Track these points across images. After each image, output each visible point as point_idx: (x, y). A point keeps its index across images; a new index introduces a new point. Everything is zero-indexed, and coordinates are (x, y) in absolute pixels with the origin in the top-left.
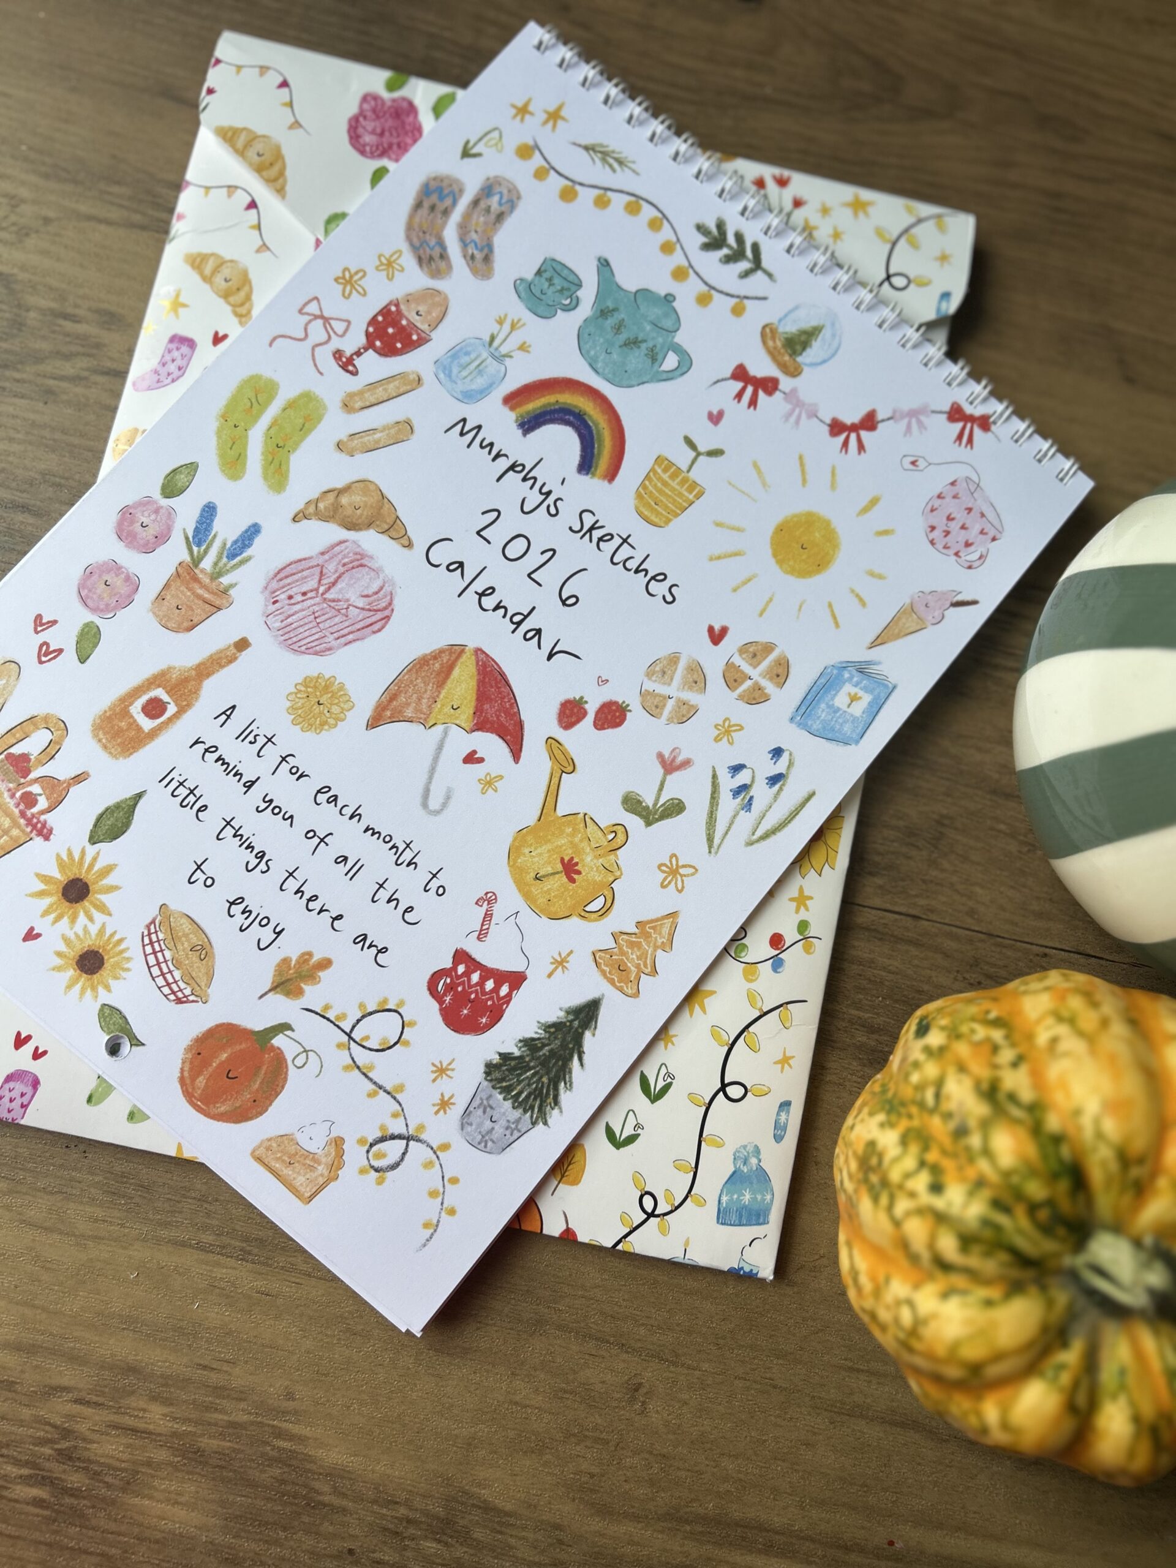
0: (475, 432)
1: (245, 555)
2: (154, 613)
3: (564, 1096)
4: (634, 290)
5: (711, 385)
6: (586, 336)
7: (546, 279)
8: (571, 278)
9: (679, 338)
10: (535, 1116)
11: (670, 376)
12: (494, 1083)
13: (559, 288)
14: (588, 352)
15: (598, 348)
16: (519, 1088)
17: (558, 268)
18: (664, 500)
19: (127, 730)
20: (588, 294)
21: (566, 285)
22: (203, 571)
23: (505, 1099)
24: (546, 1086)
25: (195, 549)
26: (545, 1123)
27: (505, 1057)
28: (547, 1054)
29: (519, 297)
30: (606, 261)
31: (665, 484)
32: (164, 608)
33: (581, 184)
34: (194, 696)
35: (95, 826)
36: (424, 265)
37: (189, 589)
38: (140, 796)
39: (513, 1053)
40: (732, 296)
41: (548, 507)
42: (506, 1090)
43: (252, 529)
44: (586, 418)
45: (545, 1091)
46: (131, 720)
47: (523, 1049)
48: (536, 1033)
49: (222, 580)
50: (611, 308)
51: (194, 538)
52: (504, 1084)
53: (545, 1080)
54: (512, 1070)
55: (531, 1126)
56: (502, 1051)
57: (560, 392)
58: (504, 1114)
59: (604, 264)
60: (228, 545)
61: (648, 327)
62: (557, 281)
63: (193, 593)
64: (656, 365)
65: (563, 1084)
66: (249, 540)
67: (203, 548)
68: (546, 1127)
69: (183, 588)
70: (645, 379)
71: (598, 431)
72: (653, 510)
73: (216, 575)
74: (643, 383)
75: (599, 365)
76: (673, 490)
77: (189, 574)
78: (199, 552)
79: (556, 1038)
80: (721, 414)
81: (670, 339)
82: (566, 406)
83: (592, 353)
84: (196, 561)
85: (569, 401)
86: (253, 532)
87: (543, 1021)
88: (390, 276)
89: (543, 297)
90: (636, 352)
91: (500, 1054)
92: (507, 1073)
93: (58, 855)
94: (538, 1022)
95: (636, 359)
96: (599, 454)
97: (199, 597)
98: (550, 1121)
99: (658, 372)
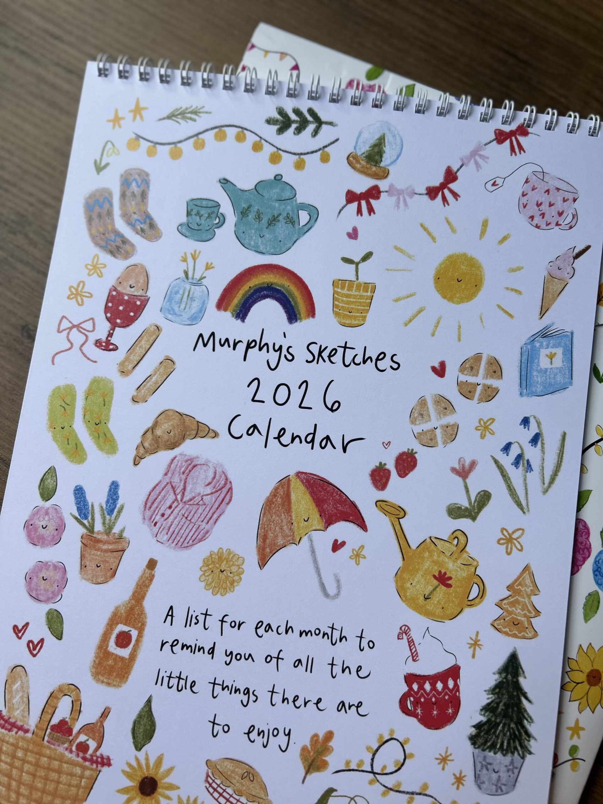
0: (212, 338)
1: (118, 506)
2: (85, 579)
3: (532, 729)
4: (253, 187)
5: (338, 216)
6: (242, 234)
7: (196, 215)
8: (210, 204)
9: (300, 199)
10: (521, 752)
11: (308, 227)
12: (482, 747)
13: (207, 215)
14: (250, 244)
15: (254, 238)
16: (499, 741)
17: (198, 203)
18: (354, 307)
19: (115, 664)
20: (227, 208)
21: (209, 211)
22: (99, 533)
23: (495, 753)
24: (515, 729)
25: (85, 522)
26: (530, 753)
27: (478, 726)
28: (503, 708)
29: (186, 237)
30: (225, 179)
31: (348, 296)
32: (90, 572)
33: (180, 142)
34: (143, 616)
35: (134, 737)
36: (117, 255)
37: (98, 550)
38: (149, 701)
39: (482, 721)
40: (316, 151)
41: (285, 356)
42: (492, 747)
43: (113, 487)
44: (274, 286)
45: (517, 733)
46: (114, 656)
47: (486, 714)
48: (488, 699)
49: (114, 531)
50: (246, 208)
51: (80, 515)
52: (489, 744)
53: (513, 725)
54: (488, 732)
55: (522, 761)
56: (474, 724)
57: (248, 281)
58: (500, 763)
59: (225, 182)
60: (104, 506)
61: (277, 205)
62: (203, 212)
63: (102, 551)
64: (296, 224)
65: (525, 722)
66: (115, 495)
67: (90, 518)
68: (532, 756)
69: (93, 552)
70: (295, 239)
71: (287, 290)
72: (350, 317)
73: (108, 530)
74: (295, 242)
75: (262, 248)
76: (355, 297)
77: (91, 540)
78: (89, 522)
79: (503, 694)
80: (355, 230)
81: (294, 203)
82: (258, 287)
83: (252, 243)
84: (91, 529)
85: (257, 283)
86: (114, 488)
87: (487, 688)
88: (100, 275)
89: (200, 227)
90: (279, 225)
91: (474, 726)
92: (486, 736)
93: (123, 772)
94: (485, 691)
95: (281, 229)
96: (296, 303)
97: (106, 551)
98: (532, 750)
99: (300, 228)
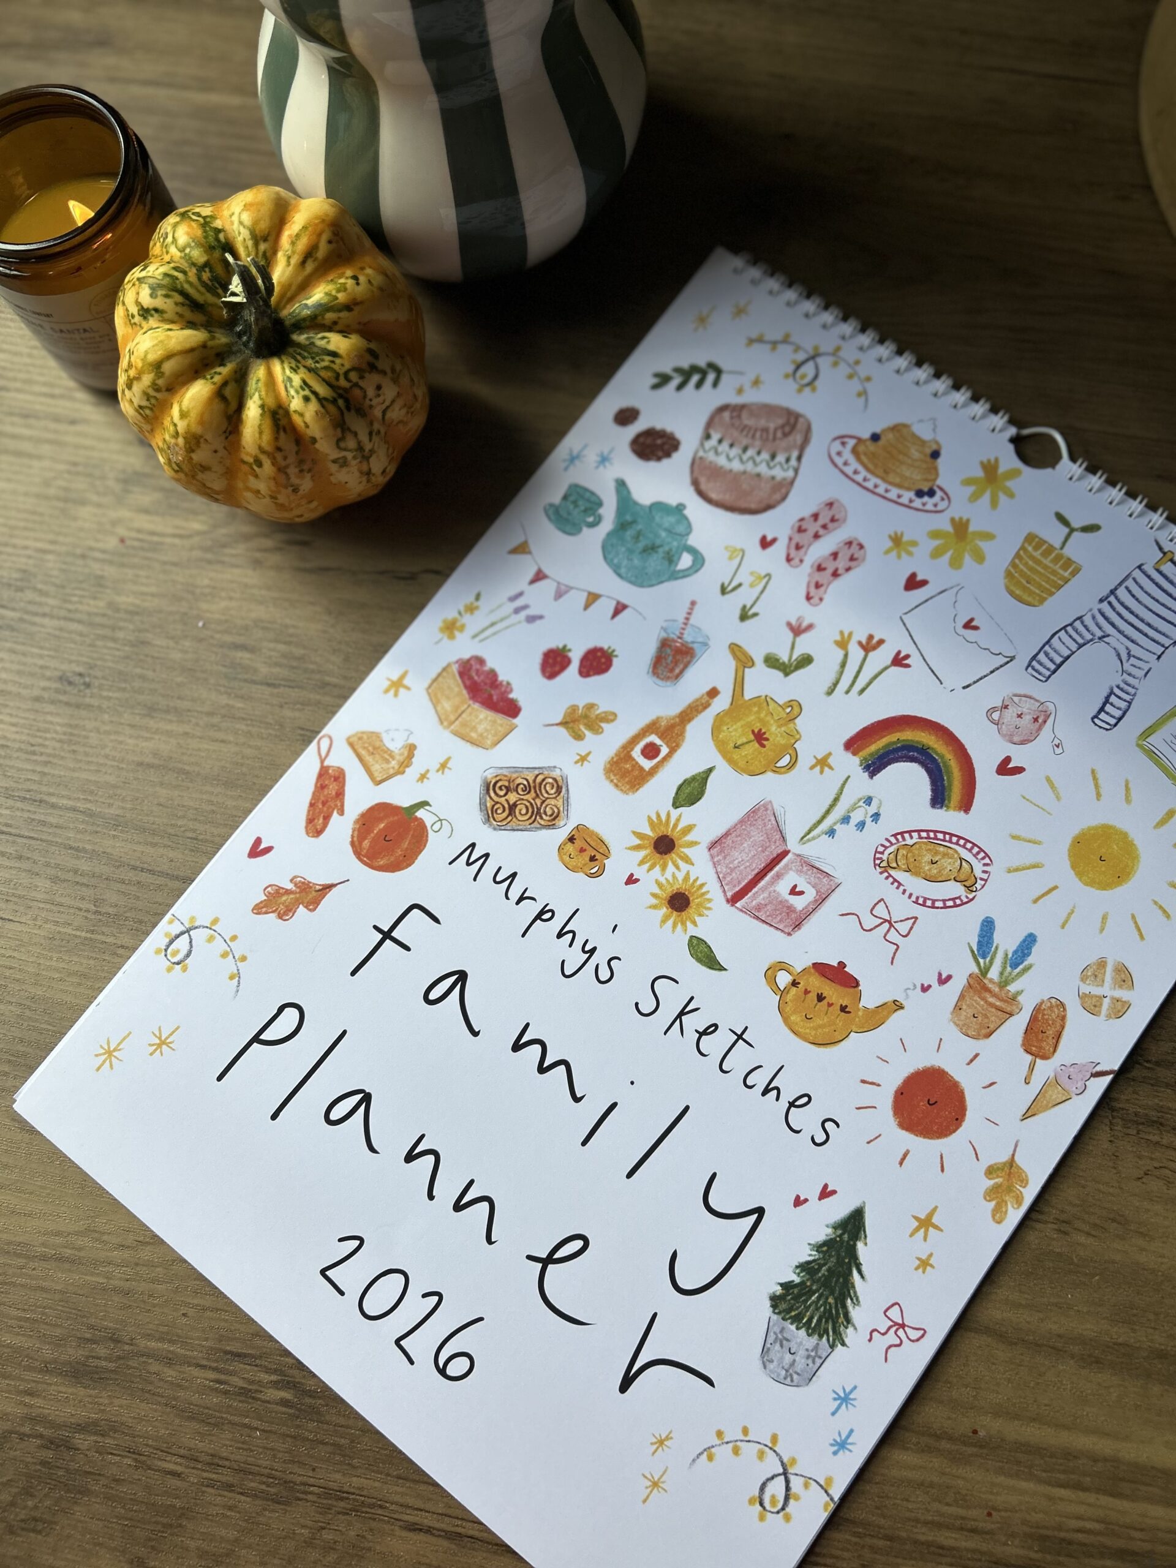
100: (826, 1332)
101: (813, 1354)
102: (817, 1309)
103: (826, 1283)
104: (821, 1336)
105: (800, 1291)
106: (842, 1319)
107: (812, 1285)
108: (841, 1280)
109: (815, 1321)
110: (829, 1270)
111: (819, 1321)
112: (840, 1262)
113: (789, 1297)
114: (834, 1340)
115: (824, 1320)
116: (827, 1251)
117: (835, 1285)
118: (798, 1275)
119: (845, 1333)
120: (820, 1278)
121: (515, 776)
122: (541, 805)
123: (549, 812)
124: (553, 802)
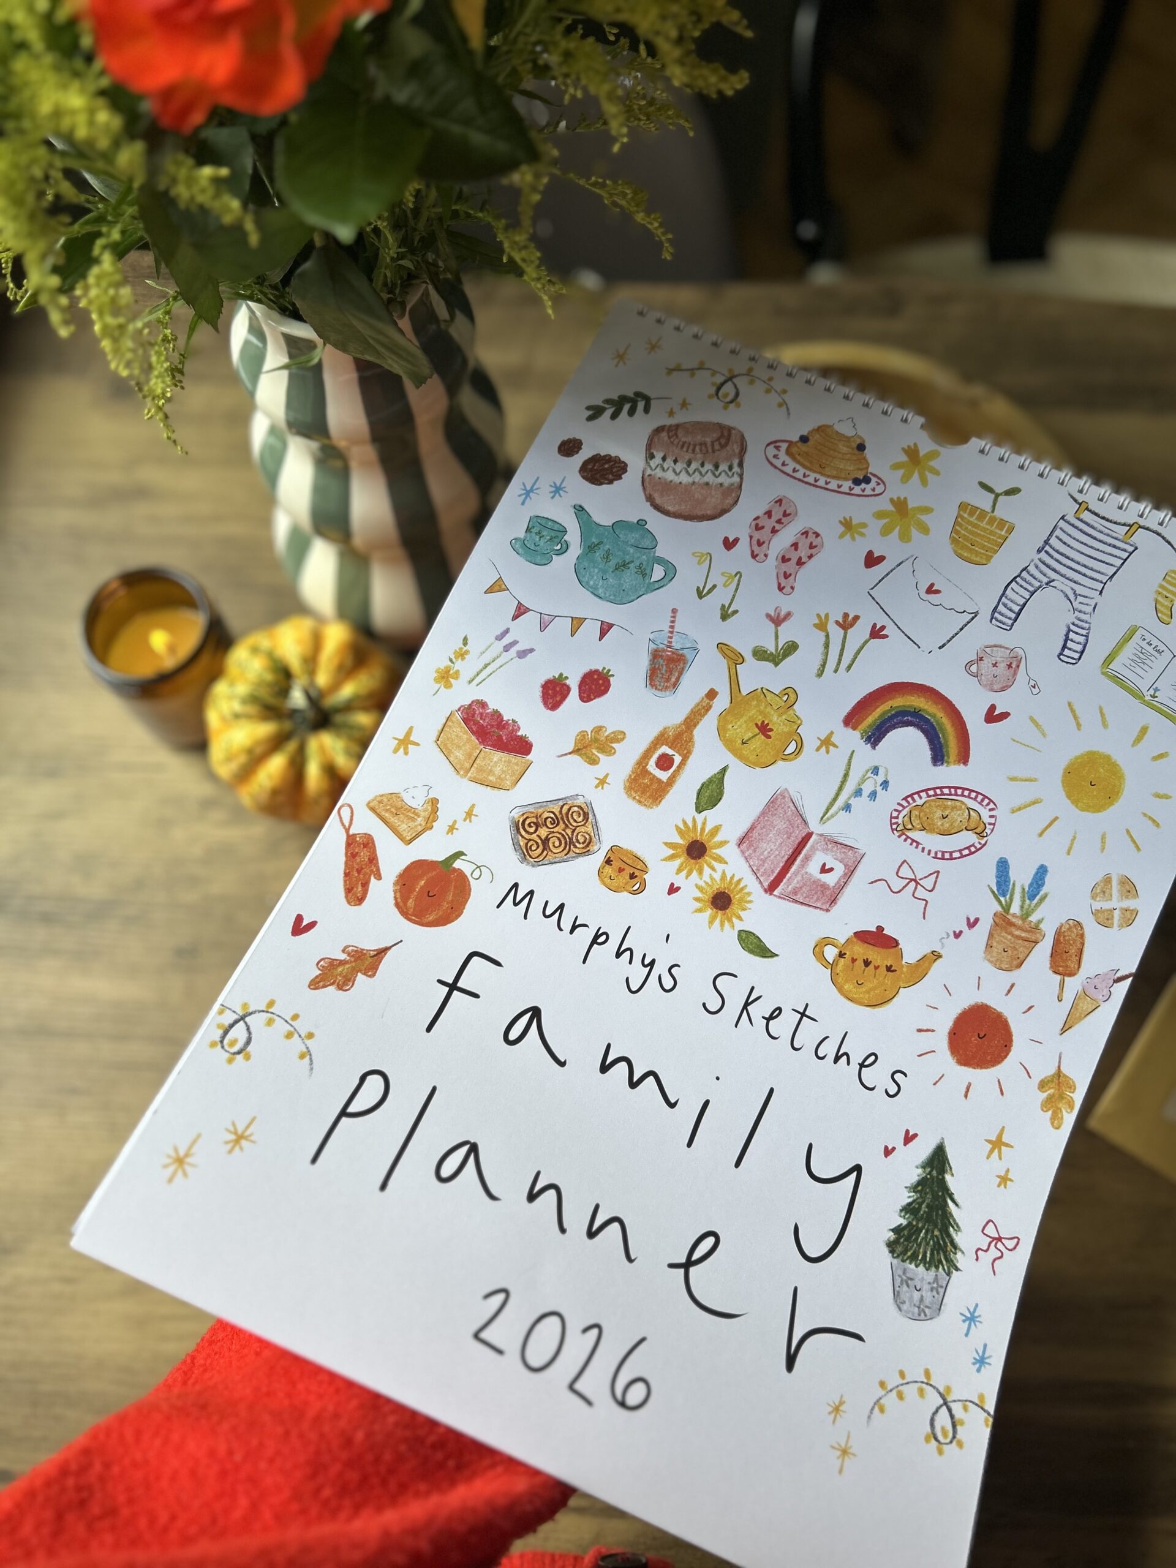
100: (940, 1262)
101: (935, 1285)
102: (928, 1244)
103: (928, 1219)
104: (937, 1268)
105: (910, 1230)
106: (949, 1247)
107: (917, 1223)
108: (940, 1212)
109: (928, 1255)
110: (928, 1206)
111: (932, 1254)
112: (935, 1197)
113: (902, 1240)
114: (949, 1268)
115: (935, 1252)
116: (922, 1190)
117: (937, 1218)
118: (904, 1217)
119: (956, 1258)
120: (923, 1215)
121: (541, 811)
122: (572, 835)
123: (581, 840)
124: (583, 829)
